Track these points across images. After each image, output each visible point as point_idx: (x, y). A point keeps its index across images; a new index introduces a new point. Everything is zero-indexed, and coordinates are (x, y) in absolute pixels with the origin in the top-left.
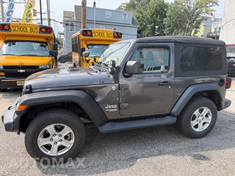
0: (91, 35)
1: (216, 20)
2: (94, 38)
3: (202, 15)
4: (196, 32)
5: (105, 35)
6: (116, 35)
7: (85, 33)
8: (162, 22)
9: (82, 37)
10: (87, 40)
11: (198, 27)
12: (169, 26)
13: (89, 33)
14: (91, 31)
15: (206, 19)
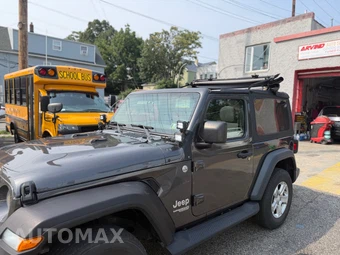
0: (55, 75)
1: (200, 65)
2: (60, 80)
3: (185, 58)
4: (180, 79)
5: (80, 77)
6: (97, 78)
7: (43, 72)
8: (135, 63)
9: (36, 78)
10: (45, 84)
11: (182, 73)
12: (146, 69)
13: (51, 73)
14: (54, 70)
15: (190, 63)
